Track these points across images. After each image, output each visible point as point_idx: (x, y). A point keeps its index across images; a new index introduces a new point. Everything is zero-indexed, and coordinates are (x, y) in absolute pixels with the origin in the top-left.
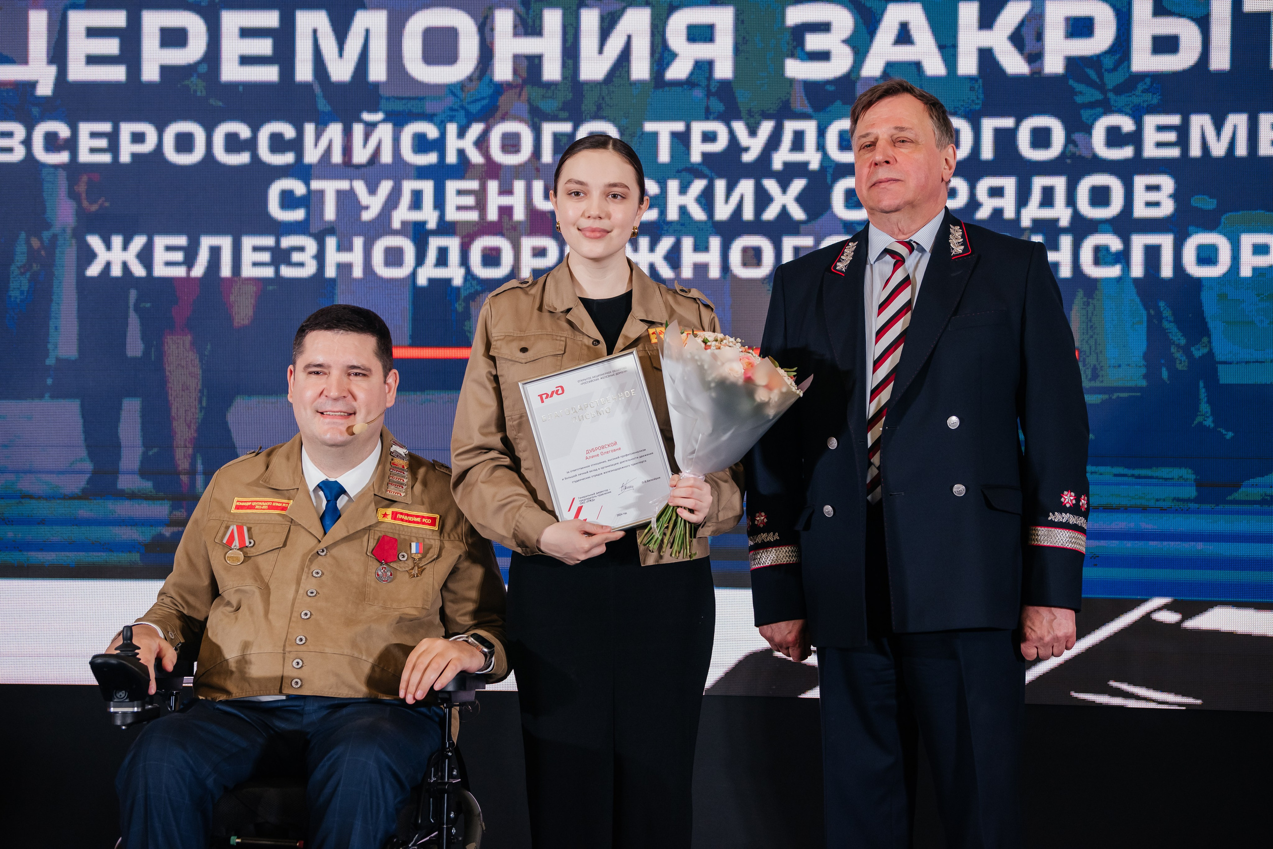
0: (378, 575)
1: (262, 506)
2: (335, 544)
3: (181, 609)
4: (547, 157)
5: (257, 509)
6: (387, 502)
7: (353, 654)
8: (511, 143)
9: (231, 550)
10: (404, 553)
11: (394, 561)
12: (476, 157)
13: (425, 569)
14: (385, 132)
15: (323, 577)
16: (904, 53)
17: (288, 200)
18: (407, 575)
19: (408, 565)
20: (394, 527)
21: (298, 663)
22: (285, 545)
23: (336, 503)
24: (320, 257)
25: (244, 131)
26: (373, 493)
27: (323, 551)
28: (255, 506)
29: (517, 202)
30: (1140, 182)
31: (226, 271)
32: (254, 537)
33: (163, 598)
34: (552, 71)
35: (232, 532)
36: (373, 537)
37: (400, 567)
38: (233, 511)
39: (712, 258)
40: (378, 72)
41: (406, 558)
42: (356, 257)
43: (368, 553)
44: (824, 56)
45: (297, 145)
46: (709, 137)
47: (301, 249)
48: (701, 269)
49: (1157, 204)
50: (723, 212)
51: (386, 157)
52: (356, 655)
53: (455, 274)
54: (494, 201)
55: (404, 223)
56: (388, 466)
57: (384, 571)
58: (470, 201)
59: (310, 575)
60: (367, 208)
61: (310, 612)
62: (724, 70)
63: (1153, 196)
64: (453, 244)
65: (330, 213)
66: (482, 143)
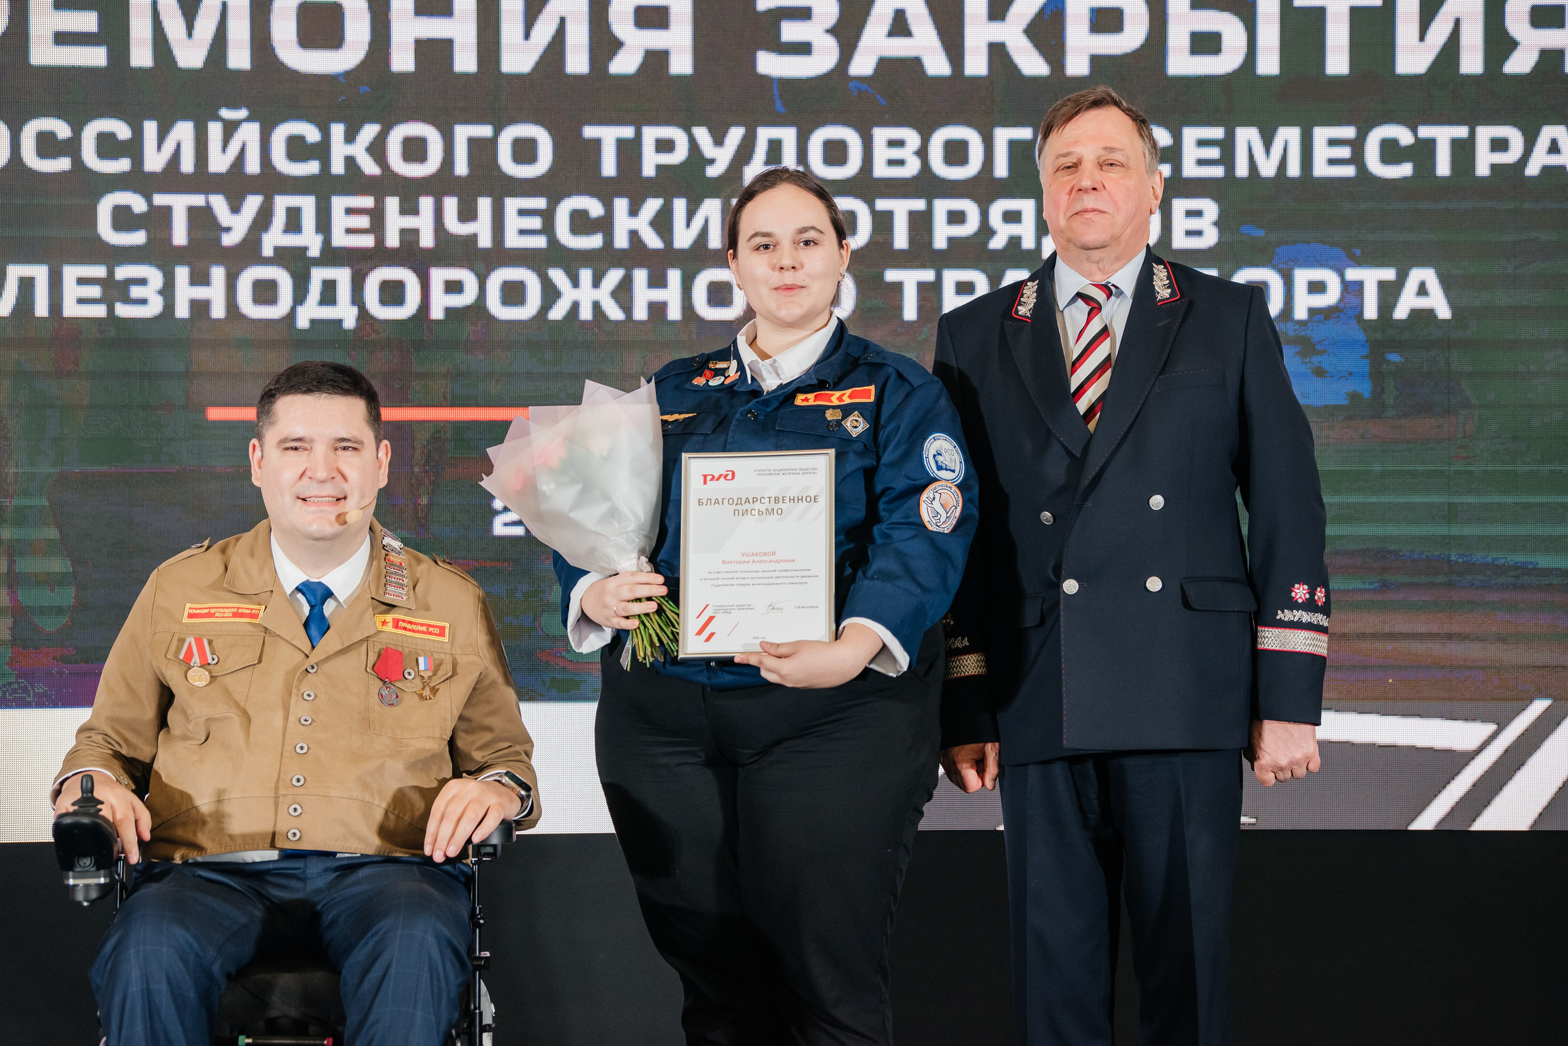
0: (382, 695)
1: (224, 613)
2: (328, 659)
3: (118, 748)
4: (461, 168)
5: (217, 617)
6: (385, 607)
7: (364, 798)
8: (415, 150)
9: (190, 669)
10: (410, 670)
11: (399, 680)
12: (369, 167)
13: (438, 689)
14: (250, 133)
15: (316, 700)
16: (900, 48)
17: (123, 219)
18: (416, 698)
19: (416, 684)
20: (396, 638)
21: (295, 810)
22: (260, 661)
23: (323, 609)
24: (168, 291)
25: (62, 130)
26: (370, 596)
27: (313, 667)
28: (214, 613)
29: (424, 223)
30: (1180, 206)
31: (41, 309)
32: (216, 651)
33: (90, 735)
34: (465, 61)
35: (190, 646)
36: (372, 649)
37: (407, 688)
38: (185, 620)
39: (671, 295)
40: (239, 58)
41: (413, 676)
42: (215, 293)
43: (368, 669)
44: (803, 48)
45: (133, 149)
46: (666, 146)
47: (142, 282)
48: (657, 309)
49: (1198, 233)
50: (683, 238)
51: (253, 166)
52: (367, 798)
53: (346, 313)
54: (395, 222)
55: (277, 249)
56: (383, 563)
57: (389, 692)
58: (364, 222)
59: (300, 698)
60: (228, 229)
61: (308, 745)
62: (682, 64)
63: (1194, 224)
64: (343, 276)
65: (180, 236)
66: (377, 149)
